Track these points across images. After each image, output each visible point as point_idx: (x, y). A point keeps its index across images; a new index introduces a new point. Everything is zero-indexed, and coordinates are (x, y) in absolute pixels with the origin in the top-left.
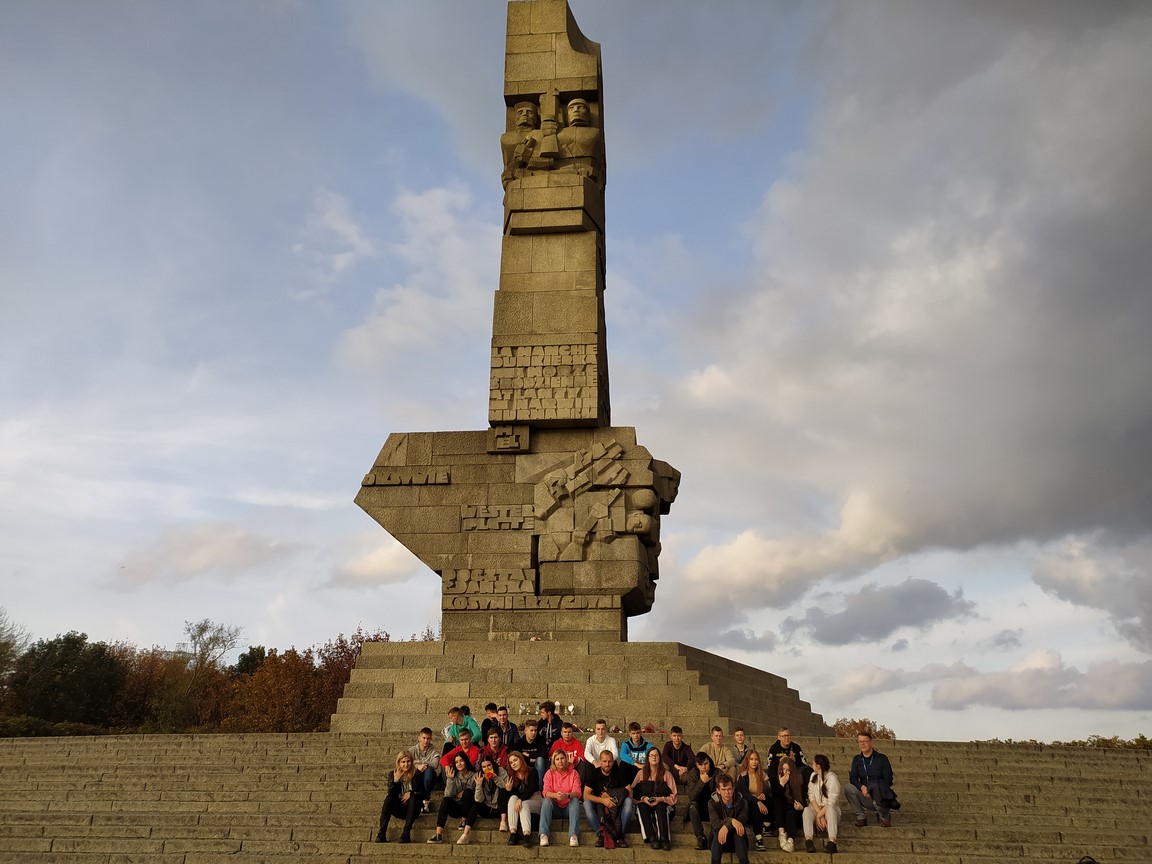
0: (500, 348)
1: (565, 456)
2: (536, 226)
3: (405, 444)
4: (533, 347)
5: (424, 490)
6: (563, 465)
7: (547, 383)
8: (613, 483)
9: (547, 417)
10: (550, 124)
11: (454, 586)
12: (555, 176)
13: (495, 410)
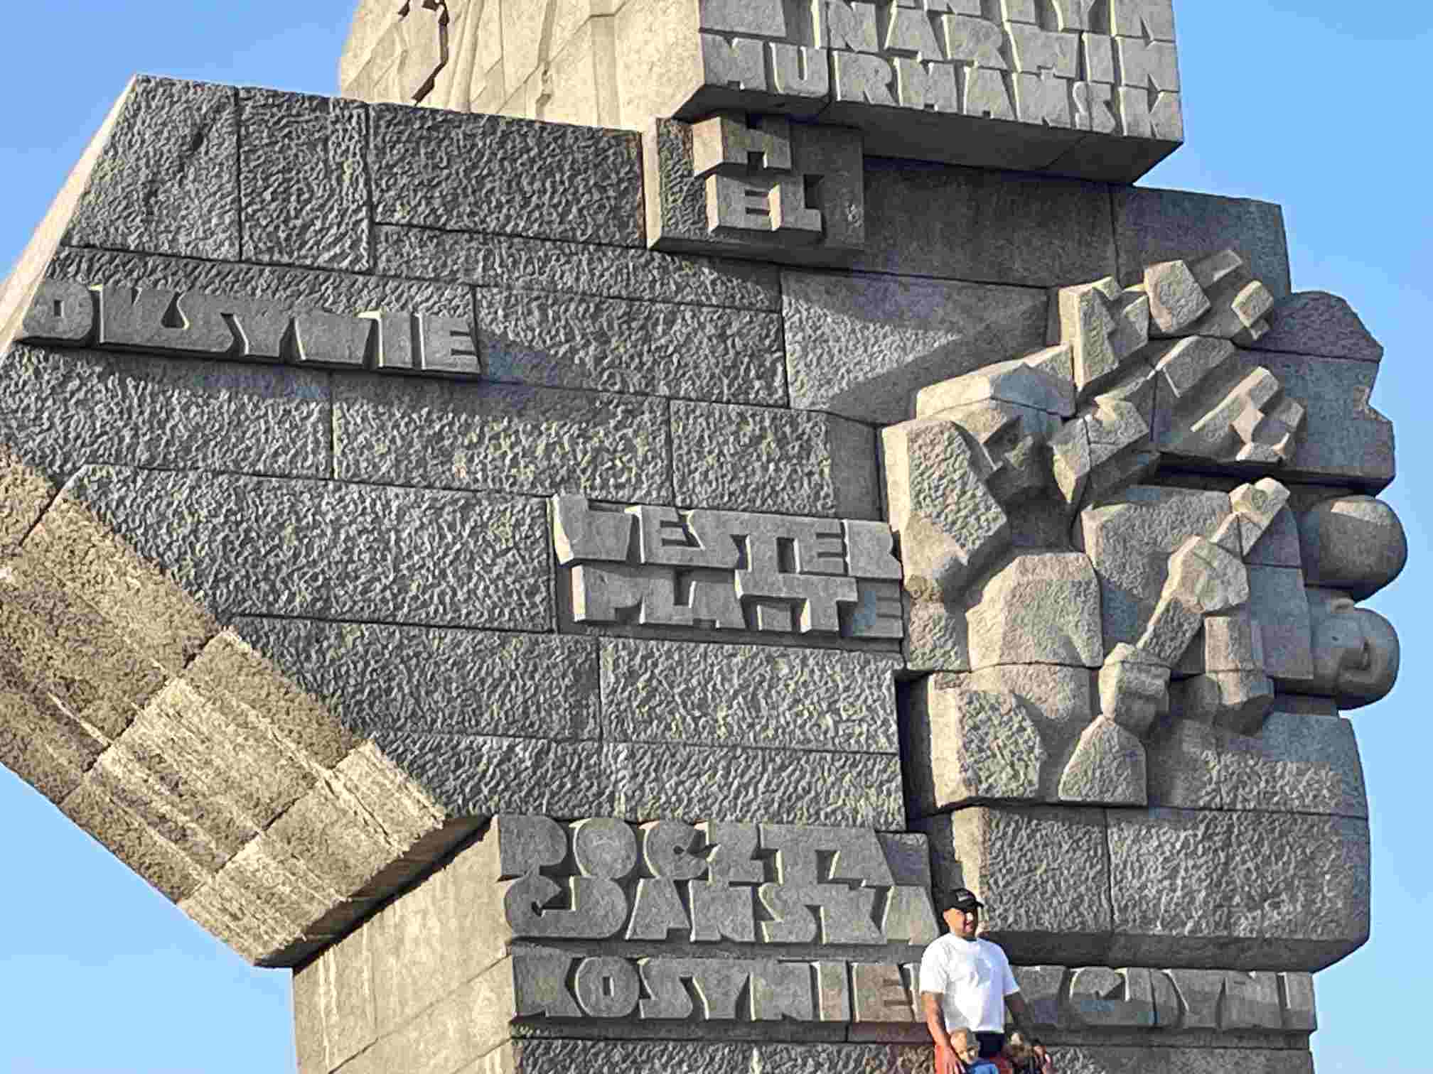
1: (1004, 308)
3: (221, 143)
5: (353, 399)
8: (1248, 455)
11: (561, 902)
13: (728, 36)
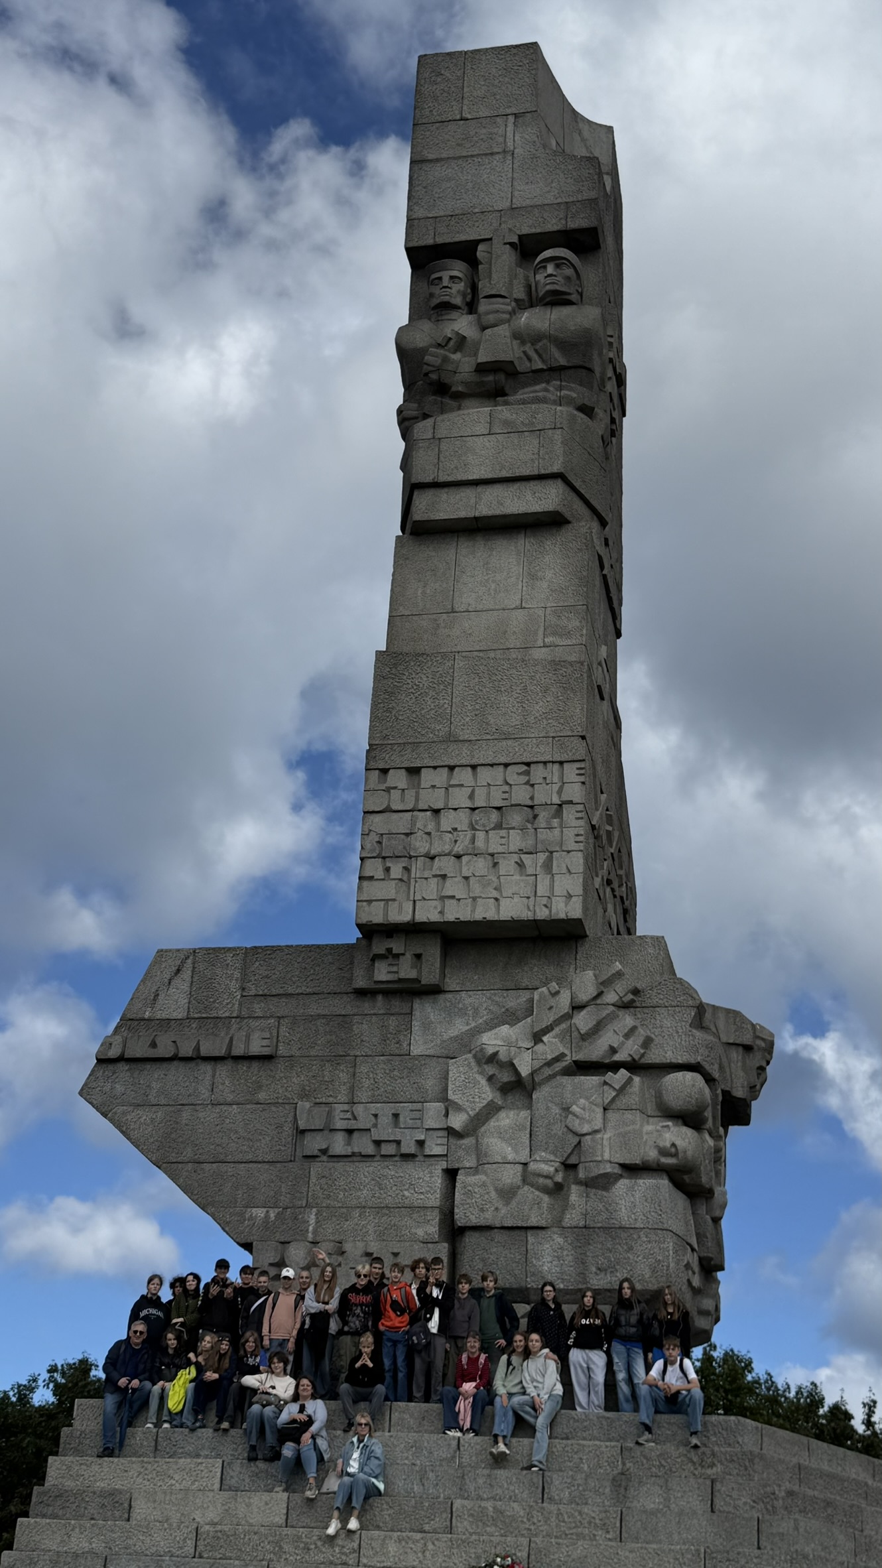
0: (385, 771)
1: (516, 1001)
2: (462, 514)
3: (186, 974)
4: (452, 768)
5: (223, 1070)
6: (511, 1018)
7: (480, 843)
8: (617, 1057)
9: (478, 916)
10: (498, 304)
12: (504, 412)
13: (370, 902)
